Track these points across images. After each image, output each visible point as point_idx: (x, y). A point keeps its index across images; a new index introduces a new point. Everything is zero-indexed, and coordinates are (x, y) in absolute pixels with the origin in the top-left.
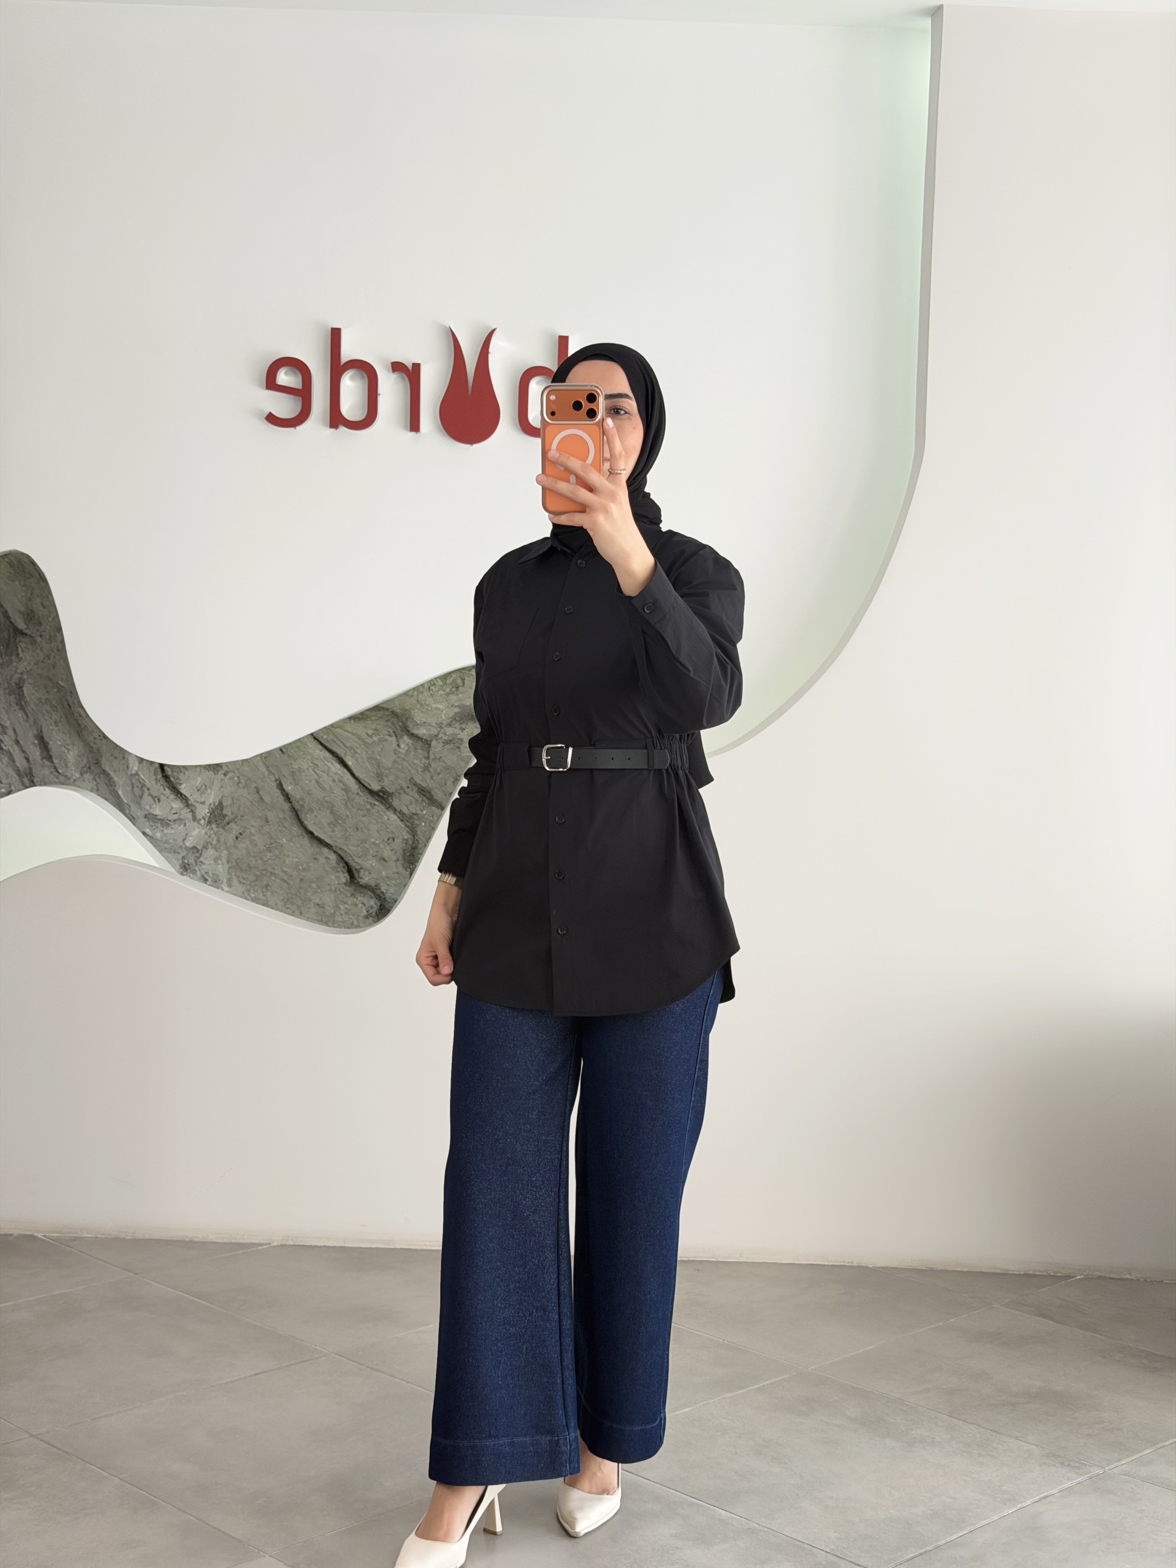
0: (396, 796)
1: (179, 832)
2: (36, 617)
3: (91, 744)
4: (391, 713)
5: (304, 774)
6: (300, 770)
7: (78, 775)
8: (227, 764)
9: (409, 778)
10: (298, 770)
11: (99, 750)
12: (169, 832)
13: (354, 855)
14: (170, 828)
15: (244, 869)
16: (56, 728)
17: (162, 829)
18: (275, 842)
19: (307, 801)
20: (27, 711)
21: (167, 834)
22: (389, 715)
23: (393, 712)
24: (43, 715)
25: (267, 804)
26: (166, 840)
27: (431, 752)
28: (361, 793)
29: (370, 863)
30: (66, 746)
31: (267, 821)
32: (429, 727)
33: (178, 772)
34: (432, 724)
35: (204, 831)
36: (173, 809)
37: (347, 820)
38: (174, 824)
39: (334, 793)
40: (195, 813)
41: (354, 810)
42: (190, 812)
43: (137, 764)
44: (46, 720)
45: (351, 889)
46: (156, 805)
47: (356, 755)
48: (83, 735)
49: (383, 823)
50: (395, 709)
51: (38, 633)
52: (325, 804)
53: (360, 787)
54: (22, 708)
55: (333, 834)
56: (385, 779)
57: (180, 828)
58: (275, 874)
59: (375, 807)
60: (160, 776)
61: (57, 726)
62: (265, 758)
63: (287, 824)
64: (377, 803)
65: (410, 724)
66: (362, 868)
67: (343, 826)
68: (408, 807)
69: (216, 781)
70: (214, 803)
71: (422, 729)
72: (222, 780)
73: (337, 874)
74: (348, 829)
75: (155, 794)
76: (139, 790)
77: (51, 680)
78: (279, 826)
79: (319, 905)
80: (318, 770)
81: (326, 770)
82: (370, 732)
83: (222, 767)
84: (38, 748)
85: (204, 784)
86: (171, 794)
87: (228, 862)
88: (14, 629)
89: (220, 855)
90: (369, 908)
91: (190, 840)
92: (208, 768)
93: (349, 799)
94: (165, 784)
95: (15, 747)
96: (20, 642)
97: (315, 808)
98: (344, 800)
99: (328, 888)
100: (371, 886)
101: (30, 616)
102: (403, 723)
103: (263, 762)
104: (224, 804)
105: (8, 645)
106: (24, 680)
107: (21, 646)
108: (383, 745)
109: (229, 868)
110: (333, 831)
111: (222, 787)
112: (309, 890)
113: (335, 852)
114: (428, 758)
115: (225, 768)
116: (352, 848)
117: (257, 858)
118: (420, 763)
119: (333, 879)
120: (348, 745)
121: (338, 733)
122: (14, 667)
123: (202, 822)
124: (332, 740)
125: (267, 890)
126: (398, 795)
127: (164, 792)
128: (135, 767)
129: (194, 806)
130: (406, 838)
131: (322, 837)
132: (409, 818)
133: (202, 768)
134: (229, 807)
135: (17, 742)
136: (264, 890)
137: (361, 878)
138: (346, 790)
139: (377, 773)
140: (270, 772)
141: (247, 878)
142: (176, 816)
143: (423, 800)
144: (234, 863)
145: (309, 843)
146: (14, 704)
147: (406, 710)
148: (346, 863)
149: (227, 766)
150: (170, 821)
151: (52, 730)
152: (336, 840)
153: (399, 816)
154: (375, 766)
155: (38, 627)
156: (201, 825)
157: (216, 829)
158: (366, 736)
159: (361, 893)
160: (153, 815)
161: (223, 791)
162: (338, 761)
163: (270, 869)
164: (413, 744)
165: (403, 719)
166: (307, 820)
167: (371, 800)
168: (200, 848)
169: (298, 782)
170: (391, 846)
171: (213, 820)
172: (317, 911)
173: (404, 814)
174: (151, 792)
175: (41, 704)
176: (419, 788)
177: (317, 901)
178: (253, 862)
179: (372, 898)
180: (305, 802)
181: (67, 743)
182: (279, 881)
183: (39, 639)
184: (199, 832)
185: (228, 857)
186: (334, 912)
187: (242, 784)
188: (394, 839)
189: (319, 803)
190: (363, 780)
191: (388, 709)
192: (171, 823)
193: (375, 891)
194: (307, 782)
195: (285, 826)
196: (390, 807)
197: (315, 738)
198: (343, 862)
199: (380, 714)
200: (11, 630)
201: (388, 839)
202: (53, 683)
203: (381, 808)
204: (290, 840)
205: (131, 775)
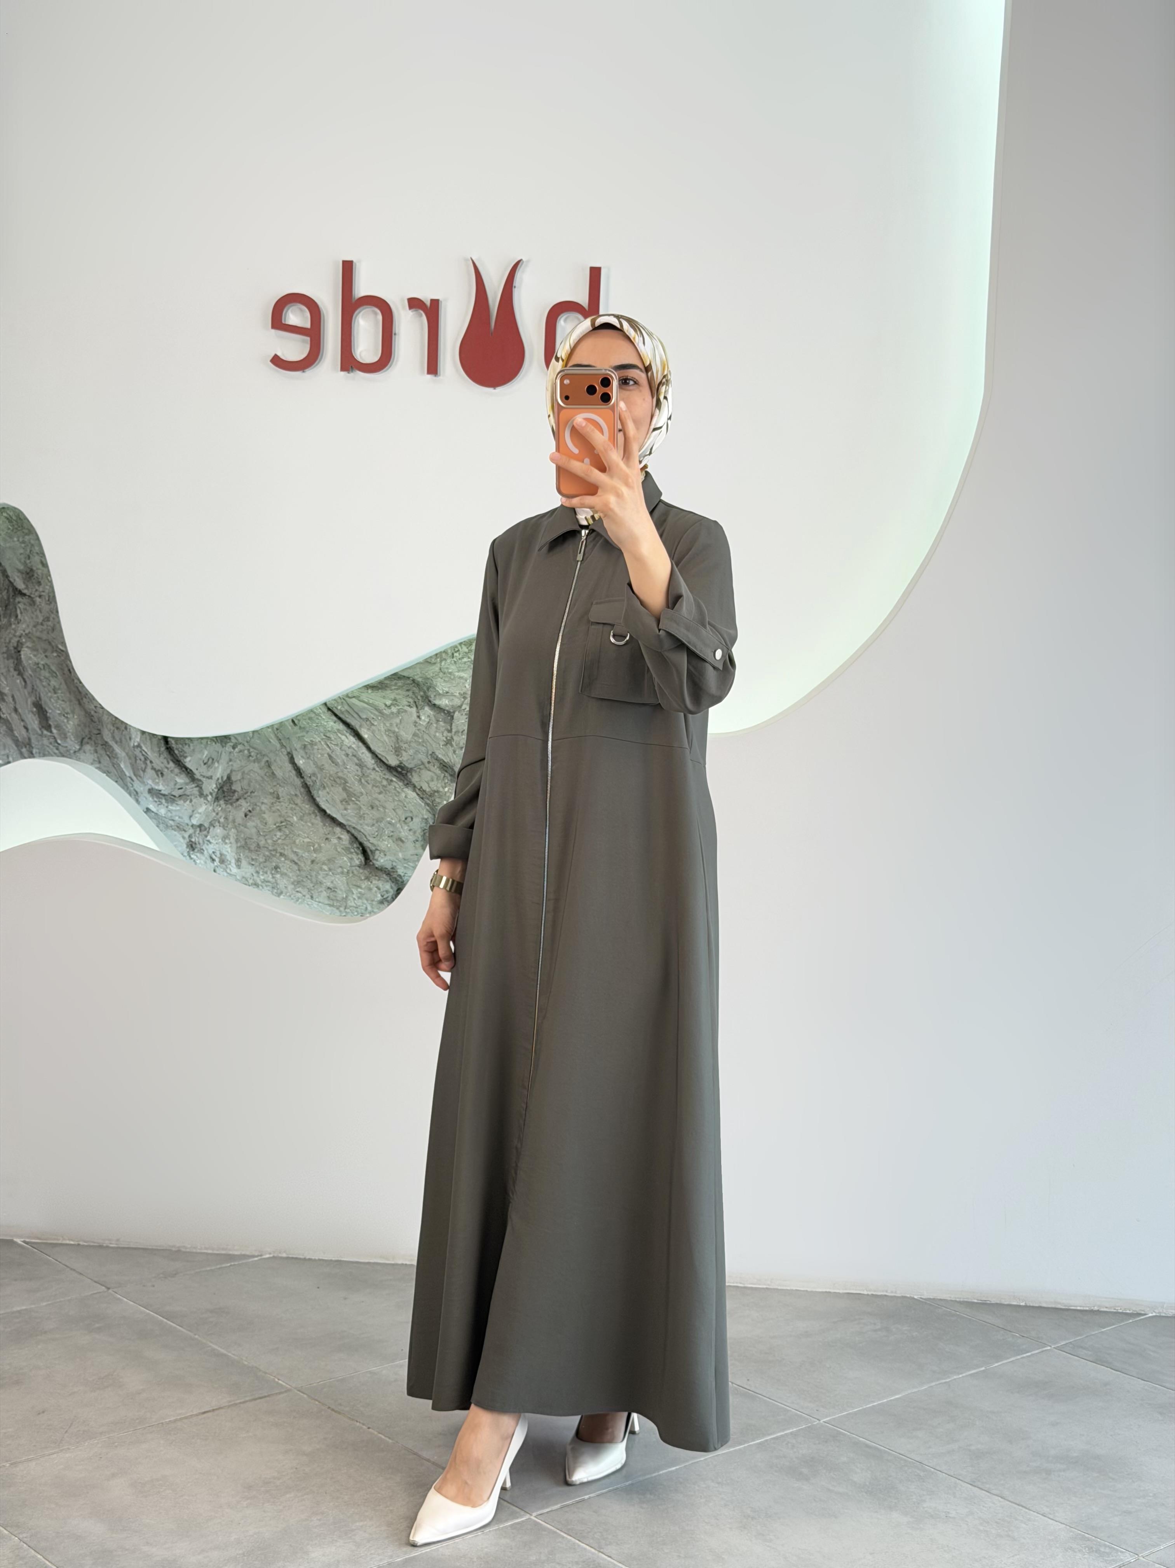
0: (416, 771)
1: (185, 808)
2: (36, 575)
3: (93, 713)
4: (412, 682)
5: (316, 747)
6: (312, 744)
7: (78, 747)
8: (235, 736)
9: (430, 752)
10: (310, 744)
11: (100, 720)
12: (174, 808)
13: (369, 835)
14: (174, 805)
15: (253, 847)
16: (55, 695)
17: (166, 805)
18: (285, 820)
19: (319, 776)
20: (25, 677)
21: (172, 810)
22: (408, 684)
23: (414, 681)
24: (40, 680)
25: (279, 779)
26: (171, 817)
27: (453, 724)
28: (377, 769)
29: (385, 844)
30: (66, 715)
31: (278, 798)
32: (452, 698)
33: (182, 745)
34: (455, 694)
35: (211, 808)
36: (177, 785)
37: (361, 798)
38: (180, 800)
39: (346, 768)
40: (201, 788)
41: (370, 787)
42: (196, 787)
43: (139, 737)
44: (44, 687)
45: (366, 872)
46: (159, 780)
47: (373, 727)
48: (84, 703)
49: (399, 801)
50: (416, 677)
51: (37, 594)
52: (338, 780)
53: (376, 762)
54: (20, 674)
55: (345, 812)
56: (404, 754)
57: (185, 805)
58: (284, 855)
59: (392, 783)
60: (163, 749)
61: (55, 693)
62: (277, 729)
63: (298, 801)
64: (394, 779)
65: (431, 694)
66: (377, 850)
67: (356, 804)
68: (428, 784)
69: (223, 753)
70: (222, 777)
71: (444, 700)
72: (230, 753)
73: (350, 856)
74: (362, 807)
75: (157, 768)
76: (142, 762)
77: (50, 643)
78: (290, 803)
79: (331, 889)
80: (331, 743)
81: (339, 743)
82: (389, 703)
83: (230, 739)
84: (37, 716)
85: (211, 758)
86: (175, 767)
87: (237, 841)
88: (13, 589)
89: (228, 833)
90: (385, 893)
91: (196, 817)
92: (216, 740)
93: (364, 775)
94: (169, 757)
95: (14, 715)
96: (19, 602)
97: (327, 784)
98: (358, 776)
99: (339, 870)
100: (387, 869)
101: (29, 574)
102: (425, 692)
103: (274, 733)
104: (233, 778)
105: (6, 606)
106: (22, 644)
107: (20, 608)
108: (402, 716)
109: (237, 847)
110: (346, 809)
111: (230, 760)
112: (320, 872)
113: (348, 832)
114: (450, 731)
115: (233, 740)
116: (366, 827)
117: (267, 837)
118: (441, 736)
119: (345, 861)
120: (364, 717)
121: (353, 703)
122: (13, 629)
123: (209, 798)
124: (347, 711)
125: (277, 872)
126: (418, 770)
127: (169, 766)
128: (137, 739)
129: (200, 780)
130: (426, 817)
131: (334, 816)
132: (430, 796)
133: (209, 740)
134: (238, 782)
135: (16, 710)
136: (273, 872)
137: (377, 860)
138: (361, 765)
139: (395, 747)
140: (283, 746)
141: (256, 859)
142: (181, 792)
143: (444, 777)
144: (243, 843)
145: (322, 822)
146: (12, 670)
147: (428, 679)
148: (361, 844)
149: (236, 738)
150: (175, 796)
151: (51, 697)
152: (349, 818)
153: (419, 793)
154: (393, 739)
155: (37, 587)
156: (207, 800)
157: (224, 806)
158: (384, 706)
159: (376, 876)
160: (157, 790)
161: (232, 765)
162: (353, 734)
163: (279, 850)
164: (435, 716)
165: (425, 688)
166: (319, 797)
167: (388, 776)
168: (206, 825)
169: (310, 756)
170: (408, 826)
171: (221, 796)
172: (328, 895)
173: (424, 791)
174: (155, 765)
175: (38, 669)
176: (441, 764)
177: (329, 884)
178: (262, 843)
179: (387, 881)
180: (317, 778)
181: (66, 711)
182: (288, 863)
183: (38, 600)
184: (206, 809)
185: (237, 835)
186: (346, 897)
187: (252, 757)
188: (412, 819)
189: (332, 779)
190: (380, 754)
191: (409, 678)
192: (176, 799)
193: (392, 874)
194: (319, 756)
195: (296, 803)
196: (409, 784)
197: (329, 709)
198: (357, 843)
199: (400, 683)
200: (11, 589)
201: (406, 819)
202: (53, 647)
203: (398, 785)
204: (301, 819)
205: (134, 747)
